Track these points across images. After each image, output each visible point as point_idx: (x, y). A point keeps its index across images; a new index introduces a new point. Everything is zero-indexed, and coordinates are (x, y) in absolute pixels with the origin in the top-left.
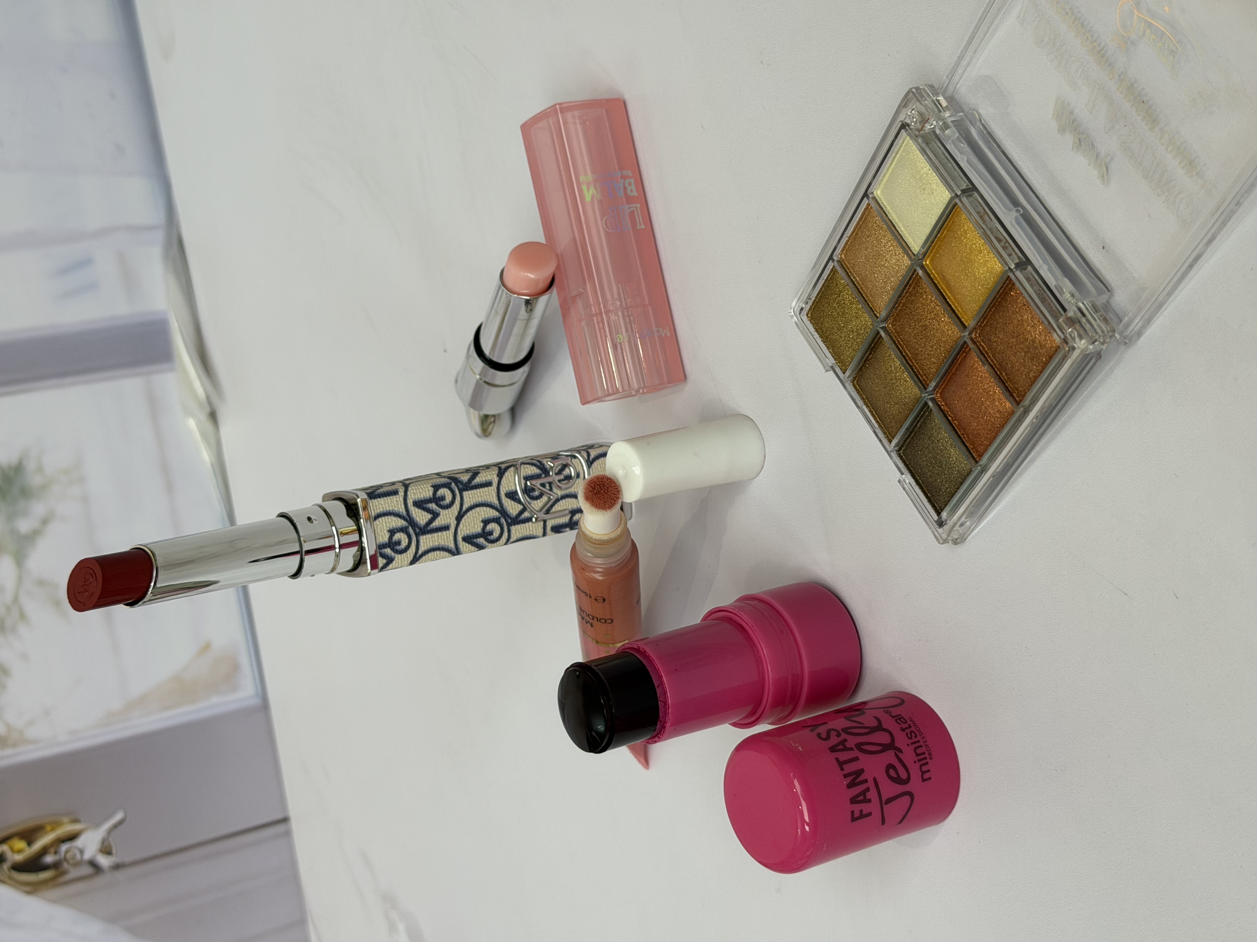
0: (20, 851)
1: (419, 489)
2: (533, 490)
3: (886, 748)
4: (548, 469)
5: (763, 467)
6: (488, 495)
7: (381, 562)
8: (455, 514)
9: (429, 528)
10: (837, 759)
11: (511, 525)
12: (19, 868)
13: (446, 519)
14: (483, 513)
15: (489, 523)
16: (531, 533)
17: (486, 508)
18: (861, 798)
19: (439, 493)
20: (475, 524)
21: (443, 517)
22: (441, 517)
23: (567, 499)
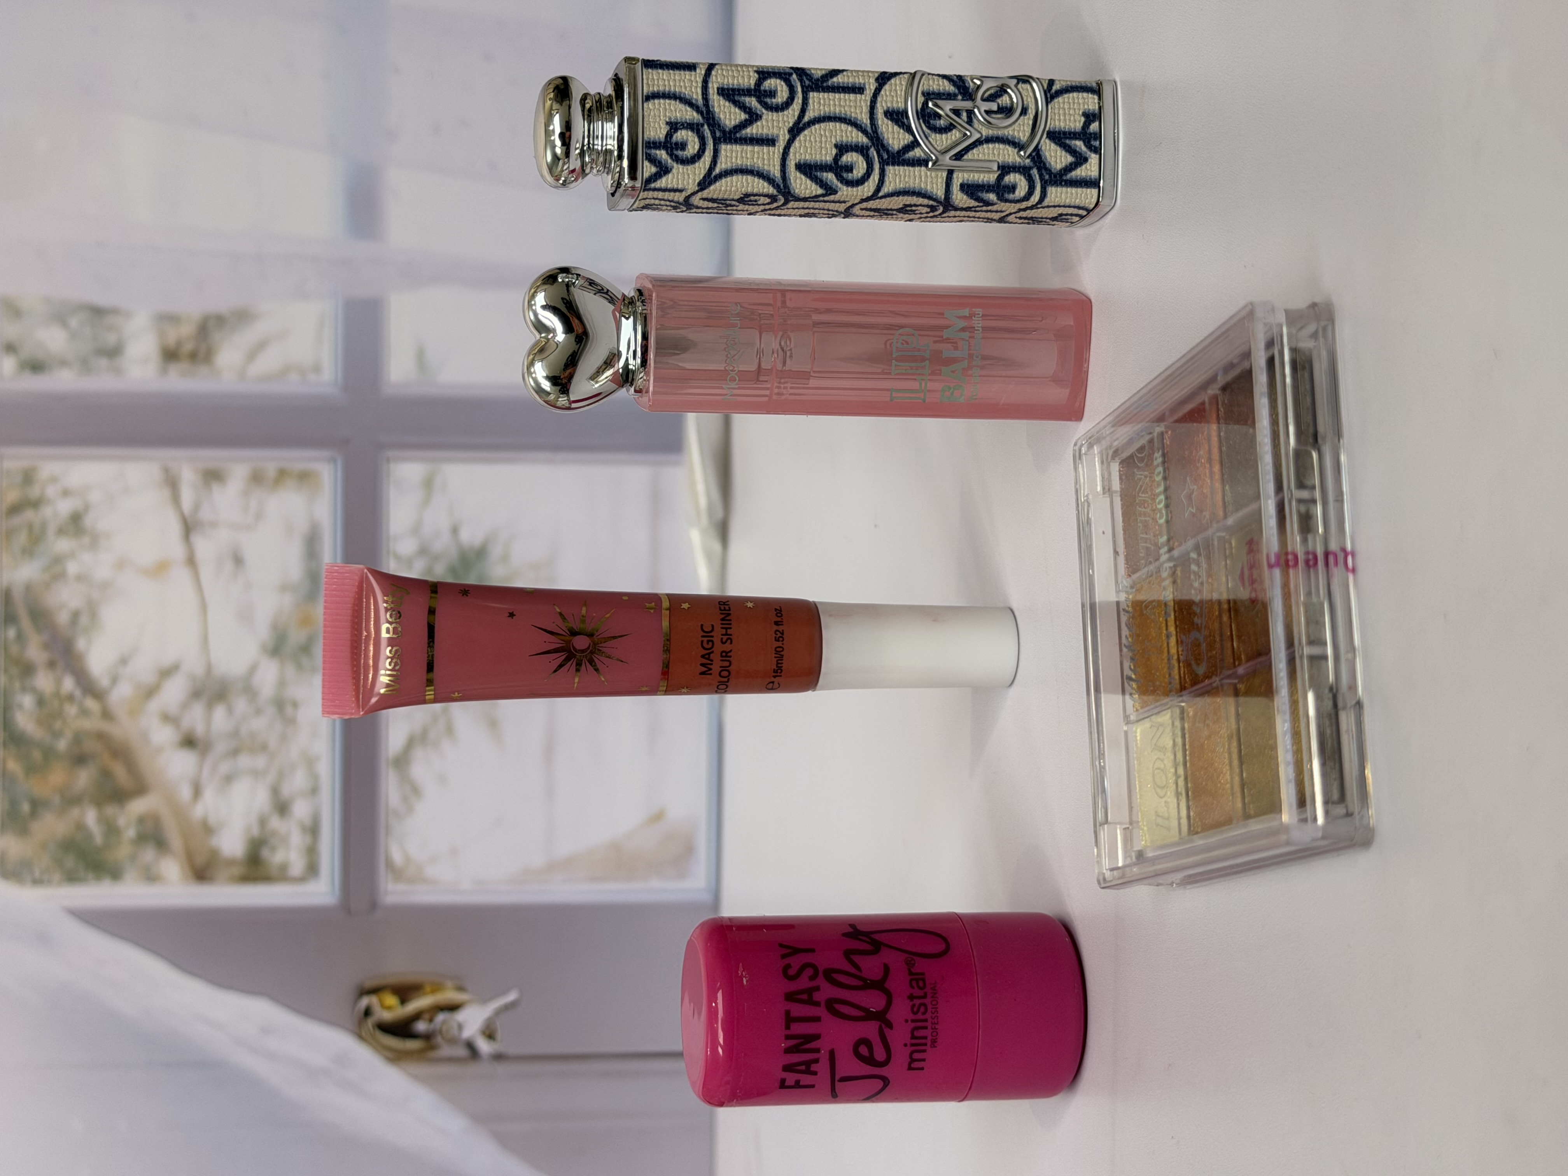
1: (732, 72)
2: (937, 116)
4: (970, 90)
6: (855, 106)
7: (648, 170)
8: (789, 123)
9: (738, 135)
11: (888, 164)
13: (771, 127)
14: (838, 132)
15: (847, 151)
16: (923, 187)
17: (846, 125)
19: (767, 85)
20: (822, 148)
21: (768, 123)
22: (764, 123)
23: (997, 145)
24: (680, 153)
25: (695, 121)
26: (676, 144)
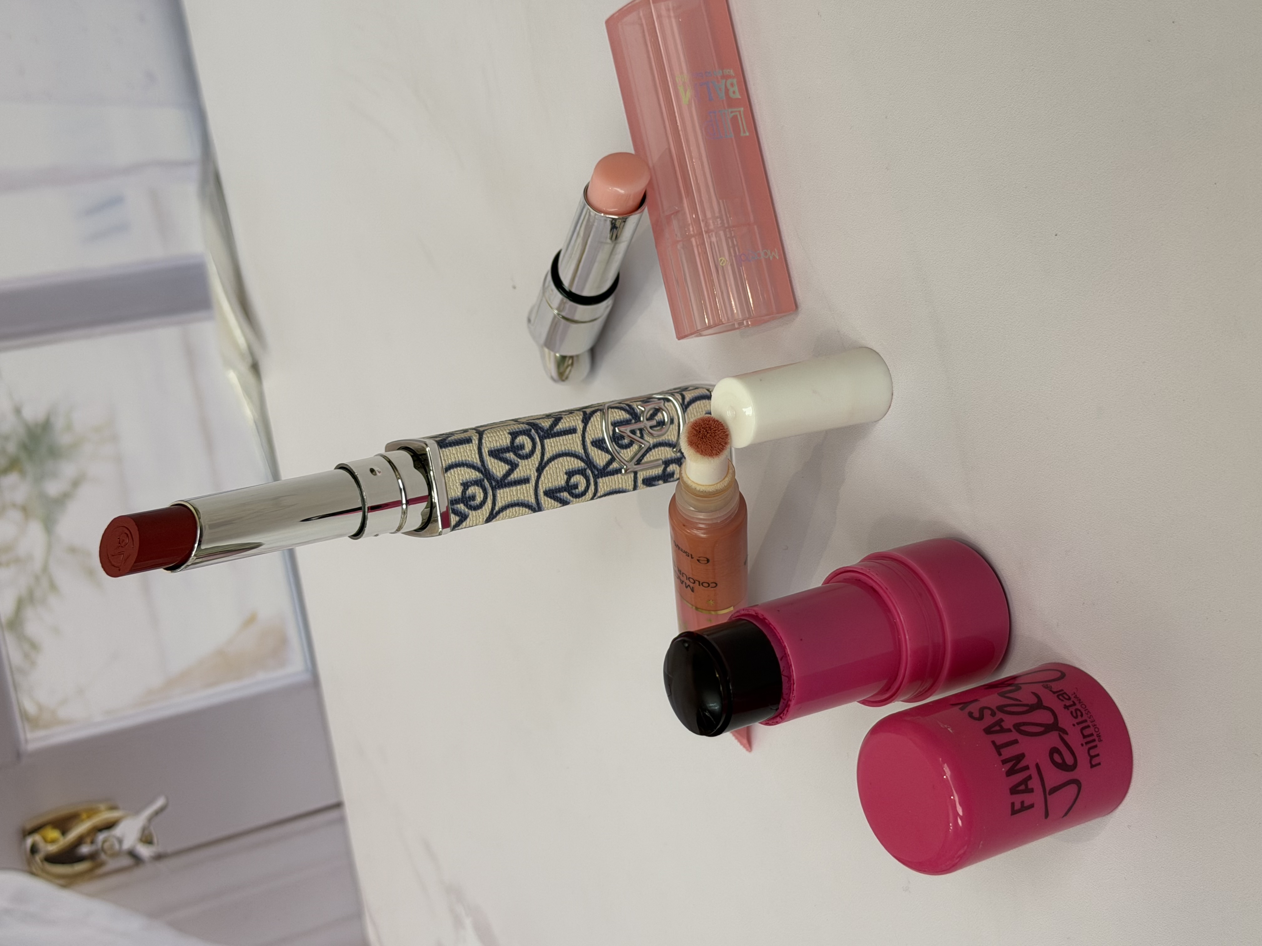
0: (53, 841)
1: (495, 437)
2: (623, 437)
3: (1048, 728)
4: (639, 414)
5: (890, 407)
6: (573, 443)
7: (454, 519)
8: (535, 464)
9: (506, 481)
10: (993, 742)
11: (598, 478)
12: (53, 859)
13: (525, 471)
14: (566, 463)
15: (573, 475)
16: (620, 486)
17: (570, 458)
18: (1022, 787)
19: (518, 441)
20: (558, 476)
21: (523, 468)
22: (521, 469)
23: (660, 448)
24: (472, 503)
25: (479, 478)
26: (469, 497)
